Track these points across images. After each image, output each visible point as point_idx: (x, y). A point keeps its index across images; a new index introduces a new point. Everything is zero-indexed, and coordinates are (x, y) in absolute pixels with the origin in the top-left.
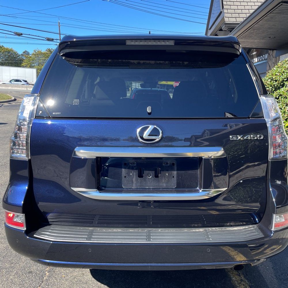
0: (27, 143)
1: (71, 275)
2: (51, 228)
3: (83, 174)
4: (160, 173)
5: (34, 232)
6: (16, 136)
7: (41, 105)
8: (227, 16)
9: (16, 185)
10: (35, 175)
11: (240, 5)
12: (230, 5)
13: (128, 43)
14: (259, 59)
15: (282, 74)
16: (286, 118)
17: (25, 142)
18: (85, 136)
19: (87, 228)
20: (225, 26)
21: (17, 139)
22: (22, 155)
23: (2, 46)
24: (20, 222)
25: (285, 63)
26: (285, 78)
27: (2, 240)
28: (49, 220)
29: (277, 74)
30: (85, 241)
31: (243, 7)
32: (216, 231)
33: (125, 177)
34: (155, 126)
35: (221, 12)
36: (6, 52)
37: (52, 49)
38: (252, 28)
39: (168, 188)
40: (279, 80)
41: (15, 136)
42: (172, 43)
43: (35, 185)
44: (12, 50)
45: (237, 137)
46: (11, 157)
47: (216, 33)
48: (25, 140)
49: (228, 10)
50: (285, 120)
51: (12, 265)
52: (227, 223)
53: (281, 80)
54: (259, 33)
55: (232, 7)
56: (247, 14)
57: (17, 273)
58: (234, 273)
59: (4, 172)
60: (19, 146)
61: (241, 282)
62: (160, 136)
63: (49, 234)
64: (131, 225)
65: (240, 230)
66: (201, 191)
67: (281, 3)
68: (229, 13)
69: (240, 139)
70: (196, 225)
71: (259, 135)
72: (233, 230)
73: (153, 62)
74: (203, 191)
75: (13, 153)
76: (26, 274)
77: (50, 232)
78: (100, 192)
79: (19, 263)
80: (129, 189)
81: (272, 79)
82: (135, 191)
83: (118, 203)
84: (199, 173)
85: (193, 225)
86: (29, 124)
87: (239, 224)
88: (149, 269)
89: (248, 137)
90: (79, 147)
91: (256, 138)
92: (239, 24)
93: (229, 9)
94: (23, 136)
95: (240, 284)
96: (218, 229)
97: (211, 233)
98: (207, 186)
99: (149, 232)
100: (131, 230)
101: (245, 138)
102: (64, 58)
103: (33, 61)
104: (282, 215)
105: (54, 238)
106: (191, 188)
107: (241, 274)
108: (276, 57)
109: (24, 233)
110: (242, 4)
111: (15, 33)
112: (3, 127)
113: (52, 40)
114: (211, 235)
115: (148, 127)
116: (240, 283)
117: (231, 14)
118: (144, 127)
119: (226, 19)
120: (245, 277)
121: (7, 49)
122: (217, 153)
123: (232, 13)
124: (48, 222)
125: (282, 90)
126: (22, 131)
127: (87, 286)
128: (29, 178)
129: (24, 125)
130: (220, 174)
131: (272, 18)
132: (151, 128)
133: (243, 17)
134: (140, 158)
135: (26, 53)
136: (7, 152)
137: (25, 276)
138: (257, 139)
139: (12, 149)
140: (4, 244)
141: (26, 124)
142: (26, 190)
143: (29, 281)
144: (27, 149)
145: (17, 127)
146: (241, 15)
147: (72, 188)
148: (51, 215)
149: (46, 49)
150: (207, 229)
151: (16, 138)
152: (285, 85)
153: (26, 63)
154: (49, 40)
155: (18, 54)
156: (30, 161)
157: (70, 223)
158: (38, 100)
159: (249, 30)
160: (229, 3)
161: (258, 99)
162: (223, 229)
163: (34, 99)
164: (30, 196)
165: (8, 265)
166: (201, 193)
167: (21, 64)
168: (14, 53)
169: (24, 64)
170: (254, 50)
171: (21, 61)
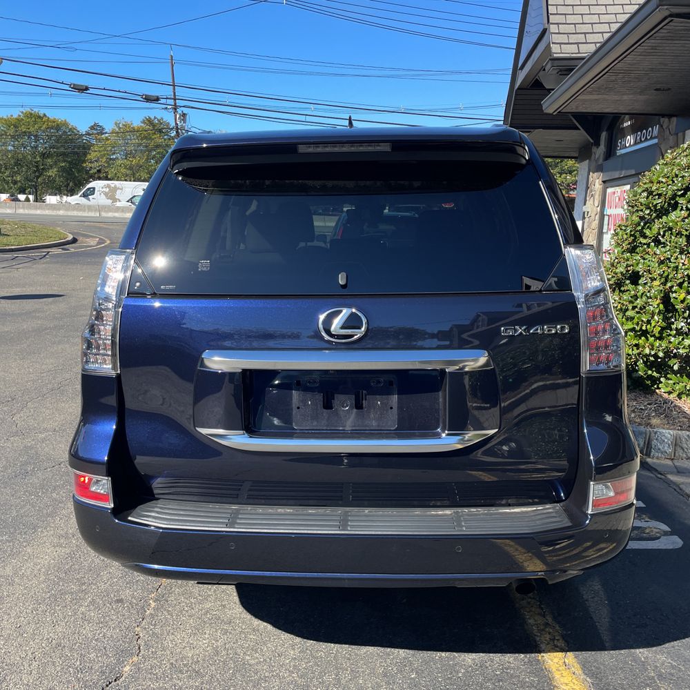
0: (113, 343)
1: (200, 608)
2: (158, 505)
3: (217, 403)
4: (366, 399)
5: (129, 512)
6: (92, 329)
7: (139, 271)
8: (556, 42)
9: (93, 422)
10: (130, 404)
11: (590, 14)
12: (565, 14)
13: (302, 149)
14: (638, 138)
15: (672, 180)
16: (678, 282)
17: (109, 342)
18: (226, 329)
19: (227, 506)
20: (552, 63)
21: (94, 335)
22: (105, 366)
23: (42, 115)
24: (102, 492)
25: (682, 154)
26: (678, 190)
27: (62, 541)
28: (156, 491)
29: (661, 179)
30: (223, 529)
31: (595, 19)
32: (476, 515)
33: (298, 408)
34: (354, 310)
35: (544, 31)
36: (53, 129)
37: (155, 118)
38: (610, 71)
39: (381, 430)
40: (666, 195)
41: (90, 331)
42: (386, 148)
43: (129, 423)
44: (65, 124)
45: (514, 329)
46: (83, 371)
47: (537, 77)
48: (110, 338)
49: (560, 26)
50: (677, 285)
51: (84, 587)
52: (503, 499)
53: (670, 193)
54: (630, 81)
55: (570, 19)
56: (604, 34)
57: (93, 602)
58: (533, 610)
59: (58, 404)
60: (98, 348)
61: (546, 627)
62: (363, 329)
63: (157, 515)
64: (311, 502)
65: (527, 512)
66: (444, 435)
67: (670, 19)
68: (561, 34)
69: (521, 333)
70: (439, 504)
71: (559, 324)
72: (512, 513)
73: (350, 184)
74: (448, 435)
75: (87, 362)
76: (111, 604)
77: (158, 512)
78: (251, 437)
79: (96, 584)
80: (306, 431)
81: (650, 193)
82: (317, 435)
83: (284, 458)
84: (442, 399)
85: (433, 502)
86: (116, 307)
87: (526, 501)
88: (346, 585)
89: (537, 329)
90: (210, 351)
91: (553, 332)
92: (583, 59)
93: (563, 24)
94: (106, 329)
95: (543, 632)
96: (481, 510)
97: (466, 517)
98: (458, 424)
99: (346, 514)
100: (311, 511)
101: (531, 331)
102: (180, 178)
103: (114, 147)
104: (609, 484)
105: (165, 522)
106: (425, 428)
107: (546, 613)
108: (677, 134)
109: (110, 514)
110: (595, 10)
111: (72, 86)
112: (51, 303)
113: (157, 99)
114: (466, 521)
115: (341, 311)
116: (543, 630)
117: (566, 35)
118: (334, 312)
119: (555, 48)
120: (555, 618)
121: (54, 122)
122: (477, 360)
123: (570, 34)
124: (153, 495)
125: (673, 216)
126: (103, 321)
127: (231, 628)
128: (117, 410)
129: (107, 309)
130: (488, 405)
131: (654, 48)
132: (345, 312)
133: (596, 41)
134: (326, 372)
135: (97, 129)
136: (63, 361)
137: (109, 608)
138: (556, 332)
139: (85, 354)
140: (65, 547)
141: (111, 306)
142: (112, 433)
143: (118, 618)
144: (113, 355)
145: (94, 313)
146: (590, 38)
147: (198, 429)
148: (159, 480)
149: (141, 120)
150: (460, 510)
151: (92, 335)
152: (679, 205)
153: (98, 154)
154: (148, 99)
155: (78, 131)
156: (119, 376)
157: (196, 497)
158: (132, 262)
159: (604, 75)
160: (562, 10)
161: (559, 255)
162: (493, 510)
163: (125, 259)
164: (119, 443)
165: (75, 588)
166: (444, 438)
167: (85, 154)
168: (70, 130)
169: (92, 155)
170: (627, 116)
171: (86, 148)
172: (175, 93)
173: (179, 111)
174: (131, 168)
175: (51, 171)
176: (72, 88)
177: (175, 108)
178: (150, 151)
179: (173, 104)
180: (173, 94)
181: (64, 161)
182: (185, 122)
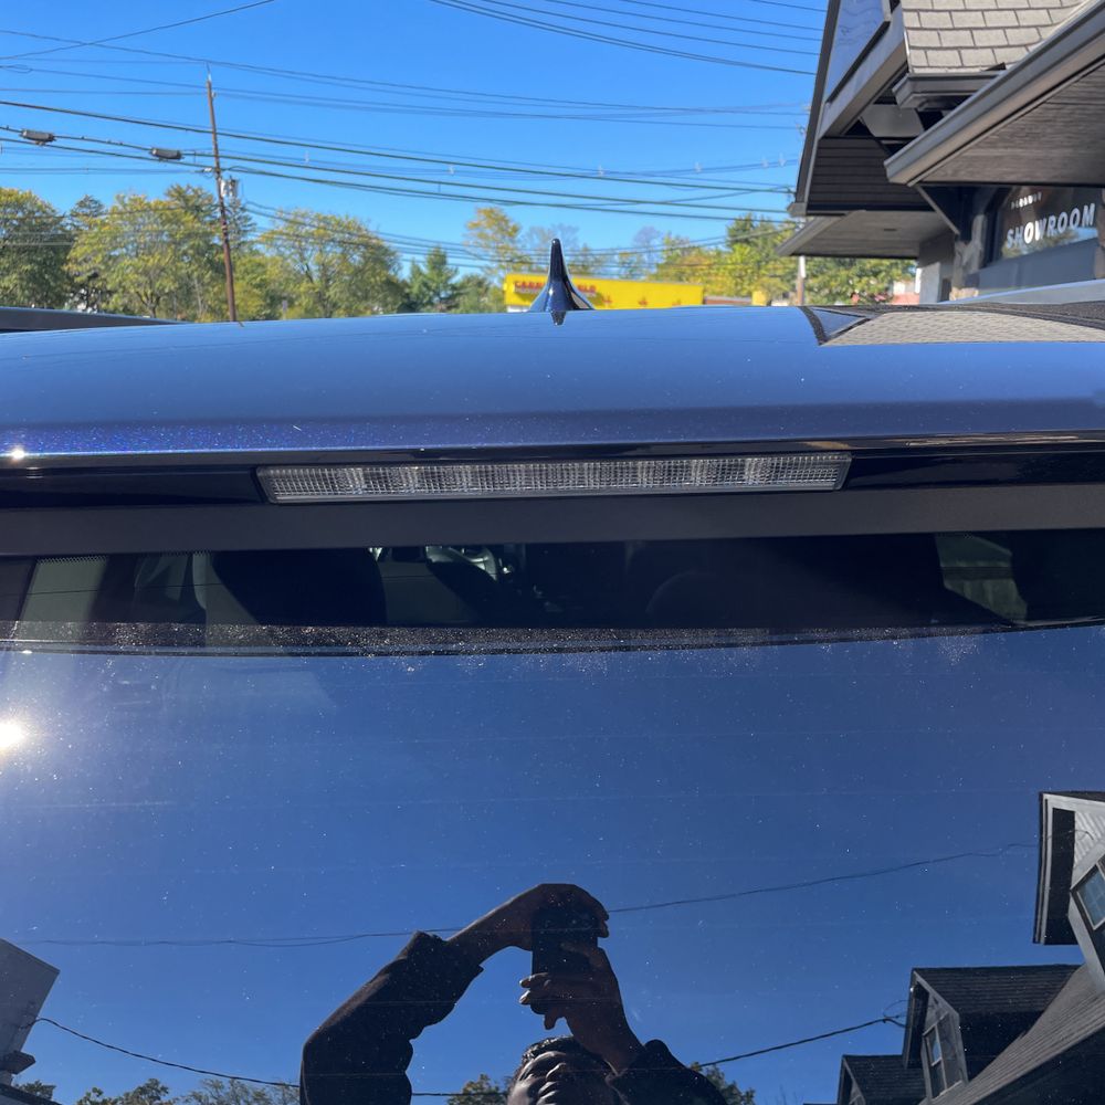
8: (918, 45)
14: (1051, 227)
20: (914, 87)
35: (886, 26)
36: (9, 207)
44: (30, 198)
47: (860, 116)
49: (921, 13)
54: (1083, 120)
55: (941, 2)
56: (1008, 31)
68: (926, 29)
93: (927, 11)
103: (115, 237)
111: (25, 134)
113: (178, 156)
117: (934, 33)
119: (916, 57)
121: (10, 195)
123: (941, 29)
133: (992, 44)
135: (89, 206)
146: (982, 38)
149: (164, 191)
153: (88, 249)
154: (162, 156)
155: (55, 211)
167: (67, 249)
168: (40, 208)
169: (77, 252)
170: (1025, 188)
171: (68, 239)
172: (216, 146)
173: (225, 175)
174: (146, 273)
175: (7, 278)
176: (25, 137)
177: (218, 171)
178: (178, 244)
179: (215, 165)
180: (213, 147)
181: (31, 261)
182: (235, 195)
